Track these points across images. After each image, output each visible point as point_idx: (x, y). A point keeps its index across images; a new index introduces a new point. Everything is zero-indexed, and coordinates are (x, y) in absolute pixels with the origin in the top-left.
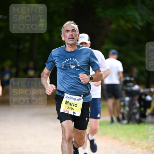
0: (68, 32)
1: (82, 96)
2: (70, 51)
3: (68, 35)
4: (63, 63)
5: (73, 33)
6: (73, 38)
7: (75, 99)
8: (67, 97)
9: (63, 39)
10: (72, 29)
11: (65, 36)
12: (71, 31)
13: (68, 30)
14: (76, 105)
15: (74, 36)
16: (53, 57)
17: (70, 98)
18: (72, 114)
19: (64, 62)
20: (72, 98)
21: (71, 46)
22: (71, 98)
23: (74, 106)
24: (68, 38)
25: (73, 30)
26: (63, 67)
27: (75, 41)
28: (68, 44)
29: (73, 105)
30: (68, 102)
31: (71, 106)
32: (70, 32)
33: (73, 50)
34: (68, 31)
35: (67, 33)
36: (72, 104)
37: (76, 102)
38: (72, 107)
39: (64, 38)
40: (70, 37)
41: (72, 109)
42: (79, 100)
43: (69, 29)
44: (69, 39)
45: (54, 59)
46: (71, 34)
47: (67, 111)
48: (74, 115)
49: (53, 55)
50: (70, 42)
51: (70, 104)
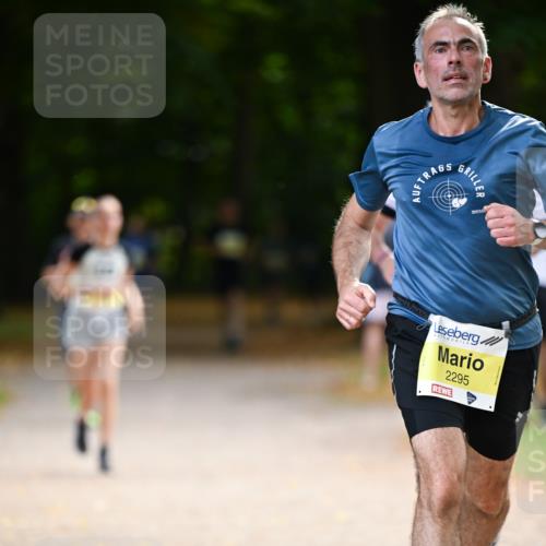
0: (441, 51)
1: (506, 324)
2: (449, 135)
3: (442, 61)
4: (419, 183)
5: (466, 53)
6: (465, 78)
7: (476, 339)
8: (441, 330)
9: (422, 81)
10: (457, 39)
11: (427, 68)
12: (453, 47)
13: (445, 44)
14: (477, 364)
15: (467, 69)
16: (379, 159)
17: (455, 333)
18: (464, 401)
19: (423, 178)
20: (462, 335)
21: (454, 112)
22: (457, 334)
23: (468, 367)
24: (441, 74)
25: (466, 43)
26: (417, 200)
27: (470, 89)
28: (442, 100)
29: (465, 362)
30: (447, 350)
31: (456, 369)
32: (449, 52)
33: (462, 132)
34: (442, 46)
35: (439, 56)
36: (463, 358)
37: (479, 351)
38: (463, 370)
39: (427, 79)
40: (451, 73)
41: (464, 380)
42: (492, 341)
43: (445, 39)
44: (446, 79)
45: (382, 167)
46: (454, 58)
47: (444, 391)
48: (473, 405)
49: (377, 150)
50: (452, 93)
51: (456, 360)
